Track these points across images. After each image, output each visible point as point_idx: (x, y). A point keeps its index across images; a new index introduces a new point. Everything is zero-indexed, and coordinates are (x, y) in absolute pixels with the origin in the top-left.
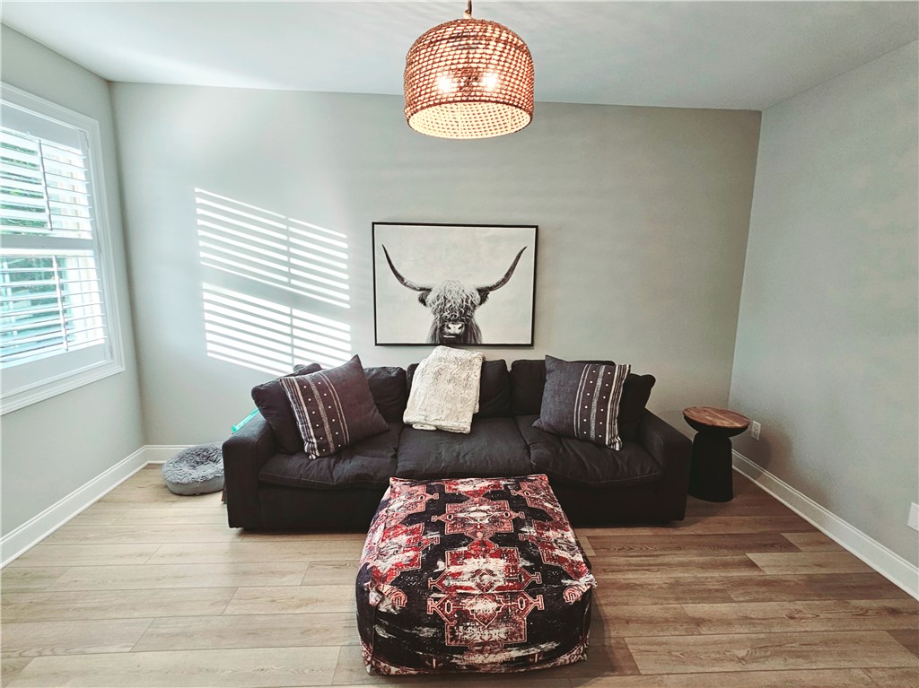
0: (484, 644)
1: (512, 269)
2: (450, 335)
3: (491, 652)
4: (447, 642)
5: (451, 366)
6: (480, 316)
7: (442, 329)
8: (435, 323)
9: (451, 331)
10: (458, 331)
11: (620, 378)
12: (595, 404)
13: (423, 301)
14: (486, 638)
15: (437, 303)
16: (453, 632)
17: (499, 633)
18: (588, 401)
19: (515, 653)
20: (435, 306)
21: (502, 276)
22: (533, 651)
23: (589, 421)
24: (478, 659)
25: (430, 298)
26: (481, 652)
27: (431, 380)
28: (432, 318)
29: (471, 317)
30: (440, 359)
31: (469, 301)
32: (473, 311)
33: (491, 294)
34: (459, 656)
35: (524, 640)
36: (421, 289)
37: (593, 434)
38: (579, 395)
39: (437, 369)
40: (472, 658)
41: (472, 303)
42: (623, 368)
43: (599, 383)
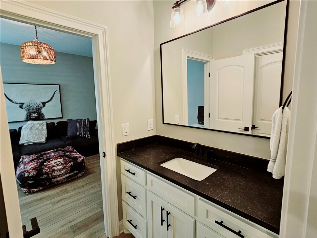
0: (60, 175)
1: (53, 97)
2: (33, 117)
3: (62, 176)
4: (50, 177)
5: (36, 125)
6: (43, 111)
7: (30, 116)
8: (27, 114)
9: (34, 116)
10: (36, 116)
11: (88, 121)
12: (82, 128)
13: (21, 107)
14: (60, 173)
15: (27, 108)
16: (51, 174)
17: (63, 171)
18: (80, 128)
19: (68, 175)
20: (26, 109)
21: (50, 99)
22: (72, 173)
23: (81, 133)
24: (59, 179)
25: (24, 106)
26: (59, 177)
27: (29, 130)
28: (26, 112)
29: (40, 111)
30: (31, 124)
31: (39, 106)
32: (41, 109)
33: (47, 104)
34: (54, 180)
35: (70, 171)
36: (20, 104)
37: (83, 136)
38: (78, 127)
39: (30, 127)
40: (57, 179)
41: (40, 107)
42: (88, 119)
43: (83, 123)
